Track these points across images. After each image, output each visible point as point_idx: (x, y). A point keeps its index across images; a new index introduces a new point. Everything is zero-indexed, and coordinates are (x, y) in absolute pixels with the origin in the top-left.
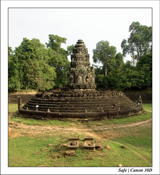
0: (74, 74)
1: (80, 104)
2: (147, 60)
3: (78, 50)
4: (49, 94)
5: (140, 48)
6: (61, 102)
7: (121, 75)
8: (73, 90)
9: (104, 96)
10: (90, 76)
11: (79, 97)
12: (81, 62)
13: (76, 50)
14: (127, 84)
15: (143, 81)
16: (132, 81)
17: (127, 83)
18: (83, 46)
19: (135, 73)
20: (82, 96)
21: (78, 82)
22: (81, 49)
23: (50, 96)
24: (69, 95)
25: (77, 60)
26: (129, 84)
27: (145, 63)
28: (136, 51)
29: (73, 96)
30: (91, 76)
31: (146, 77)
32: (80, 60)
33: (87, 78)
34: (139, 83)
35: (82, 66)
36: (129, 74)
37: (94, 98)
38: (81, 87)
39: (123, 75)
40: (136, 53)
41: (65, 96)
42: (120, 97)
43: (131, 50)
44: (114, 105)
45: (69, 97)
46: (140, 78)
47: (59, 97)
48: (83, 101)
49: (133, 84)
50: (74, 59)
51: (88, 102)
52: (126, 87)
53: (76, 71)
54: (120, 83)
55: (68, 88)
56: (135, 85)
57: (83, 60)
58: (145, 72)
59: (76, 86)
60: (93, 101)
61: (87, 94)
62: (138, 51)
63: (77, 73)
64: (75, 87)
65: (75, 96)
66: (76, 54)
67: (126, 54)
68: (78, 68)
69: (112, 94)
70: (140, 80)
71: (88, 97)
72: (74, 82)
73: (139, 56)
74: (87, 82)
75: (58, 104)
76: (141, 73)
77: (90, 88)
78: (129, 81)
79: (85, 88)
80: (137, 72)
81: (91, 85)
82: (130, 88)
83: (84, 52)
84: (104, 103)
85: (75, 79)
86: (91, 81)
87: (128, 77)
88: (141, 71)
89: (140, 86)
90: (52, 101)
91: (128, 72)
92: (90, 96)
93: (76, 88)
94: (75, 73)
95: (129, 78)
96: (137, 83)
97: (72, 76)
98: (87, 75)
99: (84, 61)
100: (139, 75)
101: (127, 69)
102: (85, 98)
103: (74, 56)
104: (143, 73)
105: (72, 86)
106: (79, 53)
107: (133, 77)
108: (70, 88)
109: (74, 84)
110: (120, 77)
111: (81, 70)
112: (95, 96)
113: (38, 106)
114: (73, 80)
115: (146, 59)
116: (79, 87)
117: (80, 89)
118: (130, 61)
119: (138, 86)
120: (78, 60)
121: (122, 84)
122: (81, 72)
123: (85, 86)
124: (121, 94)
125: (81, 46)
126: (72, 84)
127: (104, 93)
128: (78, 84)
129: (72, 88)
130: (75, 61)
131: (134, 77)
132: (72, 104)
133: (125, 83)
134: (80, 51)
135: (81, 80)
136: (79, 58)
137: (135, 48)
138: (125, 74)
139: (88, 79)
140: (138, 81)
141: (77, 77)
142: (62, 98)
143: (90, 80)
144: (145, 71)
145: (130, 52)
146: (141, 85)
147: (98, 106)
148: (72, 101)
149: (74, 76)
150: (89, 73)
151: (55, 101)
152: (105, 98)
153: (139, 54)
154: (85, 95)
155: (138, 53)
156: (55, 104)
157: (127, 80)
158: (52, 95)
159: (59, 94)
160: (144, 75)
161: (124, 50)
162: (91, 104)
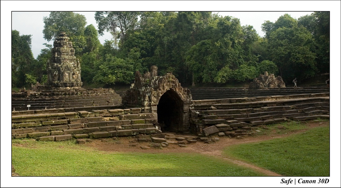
0: (59, 71)
1: (76, 101)
2: (136, 42)
3: (62, 44)
4: (37, 94)
5: (125, 23)
6: (56, 101)
7: (100, 65)
8: (58, 88)
9: (97, 93)
10: (76, 72)
11: (73, 95)
12: (67, 57)
13: (60, 44)
14: (109, 78)
15: (132, 73)
16: (117, 73)
17: (109, 76)
18: (67, 40)
19: (119, 61)
20: (76, 94)
21: (64, 79)
22: (66, 43)
23: (38, 95)
24: (62, 93)
25: (61, 54)
26: (113, 78)
27: (133, 46)
28: (119, 27)
29: (67, 94)
30: (78, 72)
31: (135, 67)
32: (64, 55)
33: (74, 74)
34: (126, 76)
35: (68, 61)
36: (112, 63)
37: (88, 96)
38: (68, 85)
39: (102, 64)
40: (118, 29)
41: (58, 95)
42: (112, 94)
43: (112, 25)
44: (108, 102)
45: (62, 95)
46: (128, 69)
47: (50, 95)
48: (78, 99)
49: (118, 77)
50: (57, 54)
51: (83, 100)
52: (108, 82)
53: (61, 67)
54: (98, 77)
55: (50, 86)
56: (121, 80)
57: (68, 55)
58: (134, 60)
59: (62, 84)
60: (88, 98)
61: (81, 92)
62: (121, 27)
63: (63, 69)
64: (60, 85)
65: (69, 94)
66: (60, 49)
67: (103, 31)
68: (63, 64)
69: (104, 92)
70: (128, 72)
71: (82, 95)
72: (59, 79)
73: (124, 34)
74: (73, 79)
75: (53, 102)
76: (128, 61)
77: (77, 86)
78: (112, 74)
79: (72, 86)
80: (122, 60)
81: (78, 82)
82: (114, 83)
83: (69, 46)
84: (99, 100)
85: (59, 76)
86: (78, 78)
87: (110, 68)
88: (129, 59)
89: (128, 81)
90: (45, 100)
91: (110, 60)
92: (84, 93)
93: (61, 87)
94: (60, 69)
95: (112, 69)
96: (123, 77)
97: (56, 73)
98: (74, 72)
99: (70, 56)
100: (126, 64)
101: (108, 56)
102: (80, 96)
103: (57, 51)
104: (131, 61)
105: (57, 83)
106: (63, 47)
107: (117, 67)
108: (54, 86)
109: (59, 81)
110: (98, 67)
111: (68, 66)
112: (89, 94)
113: (30, 105)
114: (57, 78)
115: (134, 40)
116: (65, 85)
117: (67, 87)
118: (109, 40)
119: (125, 80)
120: (63, 55)
121: (101, 78)
122: (68, 68)
123: (72, 83)
124: (112, 91)
125: (65, 39)
126: (56, 82)
127: (96, 90)
128: (65, 82)
129: (57, 86)
130: (59, 56)
131: (119, 67)
132: (68, 102)
133: (106, 77)
134: (64, 45)
135: (67, 77)
136: (63, 52)
137: (117, 22)
138: (106, 63)
139: (74, 76)
140: (125, 73)
141: (63, 73)
142: (54, 96)
143: (76, 77)
144: (134, 58)
145: (111, 28)
146: (129, 78)
147: (94, 103)
148: (67, 99)
149: (58, 73)
150: (75, 69)
151: (47, 100)
152: (99, 95)
153: (124, 31)
154: (79, 93)
155: (122, 30)
156: (48, 103)
157: (110, 72)
158: (41, 94)
159: (50, 93)
160: (132, 64)
161: (100, 25)
162: (86, 101)
